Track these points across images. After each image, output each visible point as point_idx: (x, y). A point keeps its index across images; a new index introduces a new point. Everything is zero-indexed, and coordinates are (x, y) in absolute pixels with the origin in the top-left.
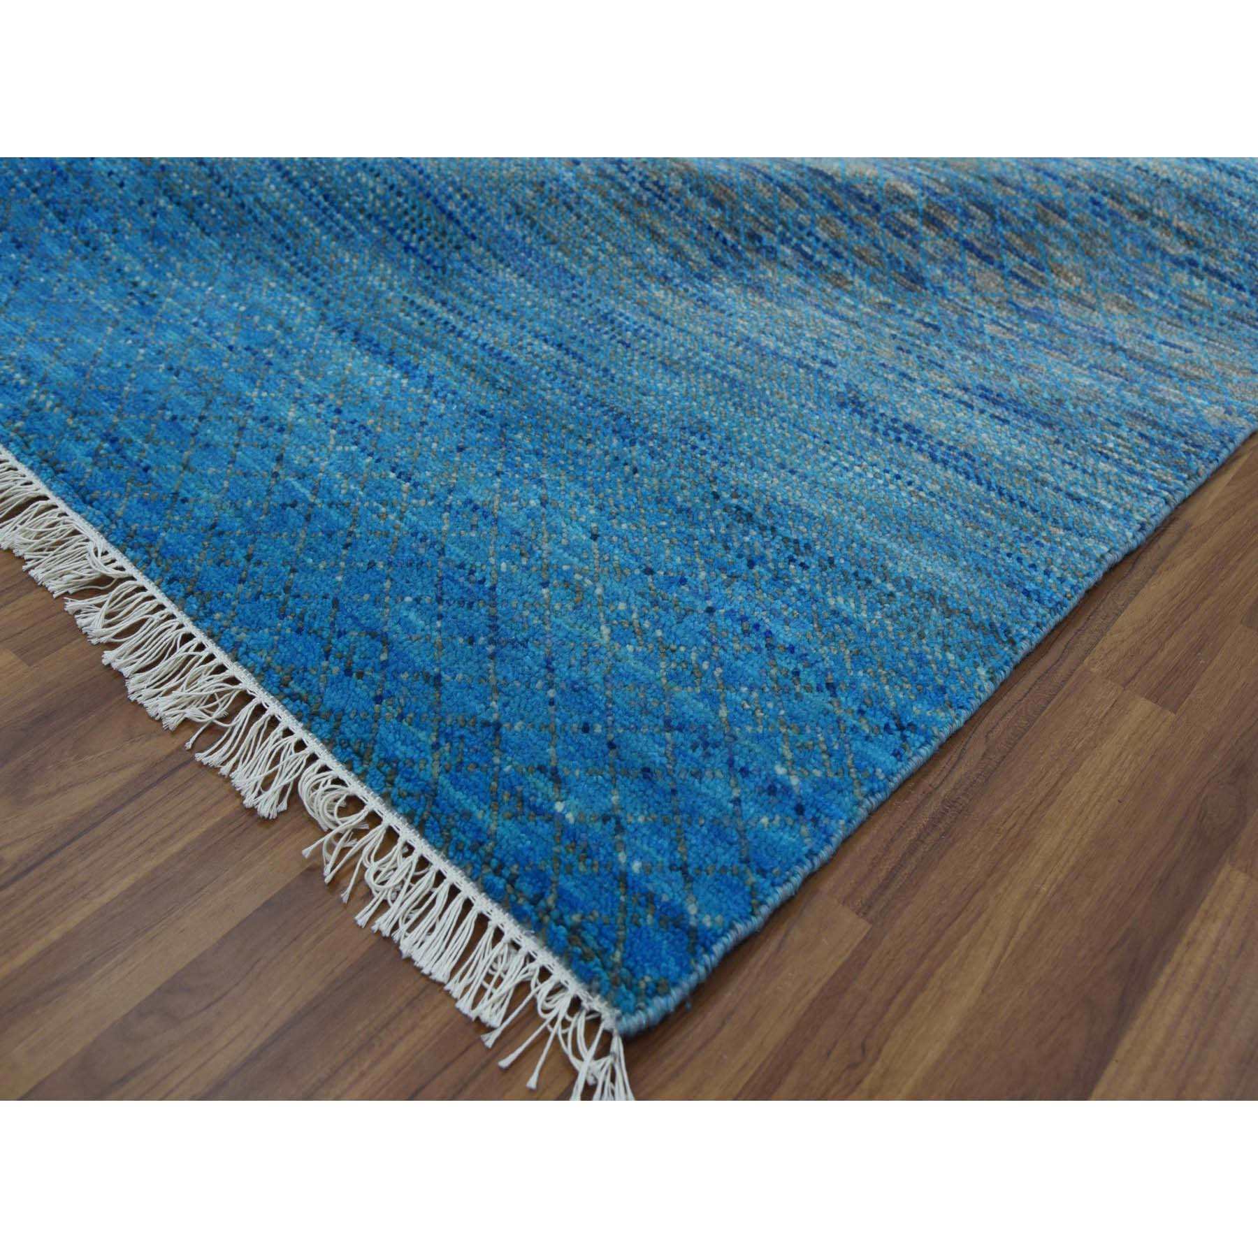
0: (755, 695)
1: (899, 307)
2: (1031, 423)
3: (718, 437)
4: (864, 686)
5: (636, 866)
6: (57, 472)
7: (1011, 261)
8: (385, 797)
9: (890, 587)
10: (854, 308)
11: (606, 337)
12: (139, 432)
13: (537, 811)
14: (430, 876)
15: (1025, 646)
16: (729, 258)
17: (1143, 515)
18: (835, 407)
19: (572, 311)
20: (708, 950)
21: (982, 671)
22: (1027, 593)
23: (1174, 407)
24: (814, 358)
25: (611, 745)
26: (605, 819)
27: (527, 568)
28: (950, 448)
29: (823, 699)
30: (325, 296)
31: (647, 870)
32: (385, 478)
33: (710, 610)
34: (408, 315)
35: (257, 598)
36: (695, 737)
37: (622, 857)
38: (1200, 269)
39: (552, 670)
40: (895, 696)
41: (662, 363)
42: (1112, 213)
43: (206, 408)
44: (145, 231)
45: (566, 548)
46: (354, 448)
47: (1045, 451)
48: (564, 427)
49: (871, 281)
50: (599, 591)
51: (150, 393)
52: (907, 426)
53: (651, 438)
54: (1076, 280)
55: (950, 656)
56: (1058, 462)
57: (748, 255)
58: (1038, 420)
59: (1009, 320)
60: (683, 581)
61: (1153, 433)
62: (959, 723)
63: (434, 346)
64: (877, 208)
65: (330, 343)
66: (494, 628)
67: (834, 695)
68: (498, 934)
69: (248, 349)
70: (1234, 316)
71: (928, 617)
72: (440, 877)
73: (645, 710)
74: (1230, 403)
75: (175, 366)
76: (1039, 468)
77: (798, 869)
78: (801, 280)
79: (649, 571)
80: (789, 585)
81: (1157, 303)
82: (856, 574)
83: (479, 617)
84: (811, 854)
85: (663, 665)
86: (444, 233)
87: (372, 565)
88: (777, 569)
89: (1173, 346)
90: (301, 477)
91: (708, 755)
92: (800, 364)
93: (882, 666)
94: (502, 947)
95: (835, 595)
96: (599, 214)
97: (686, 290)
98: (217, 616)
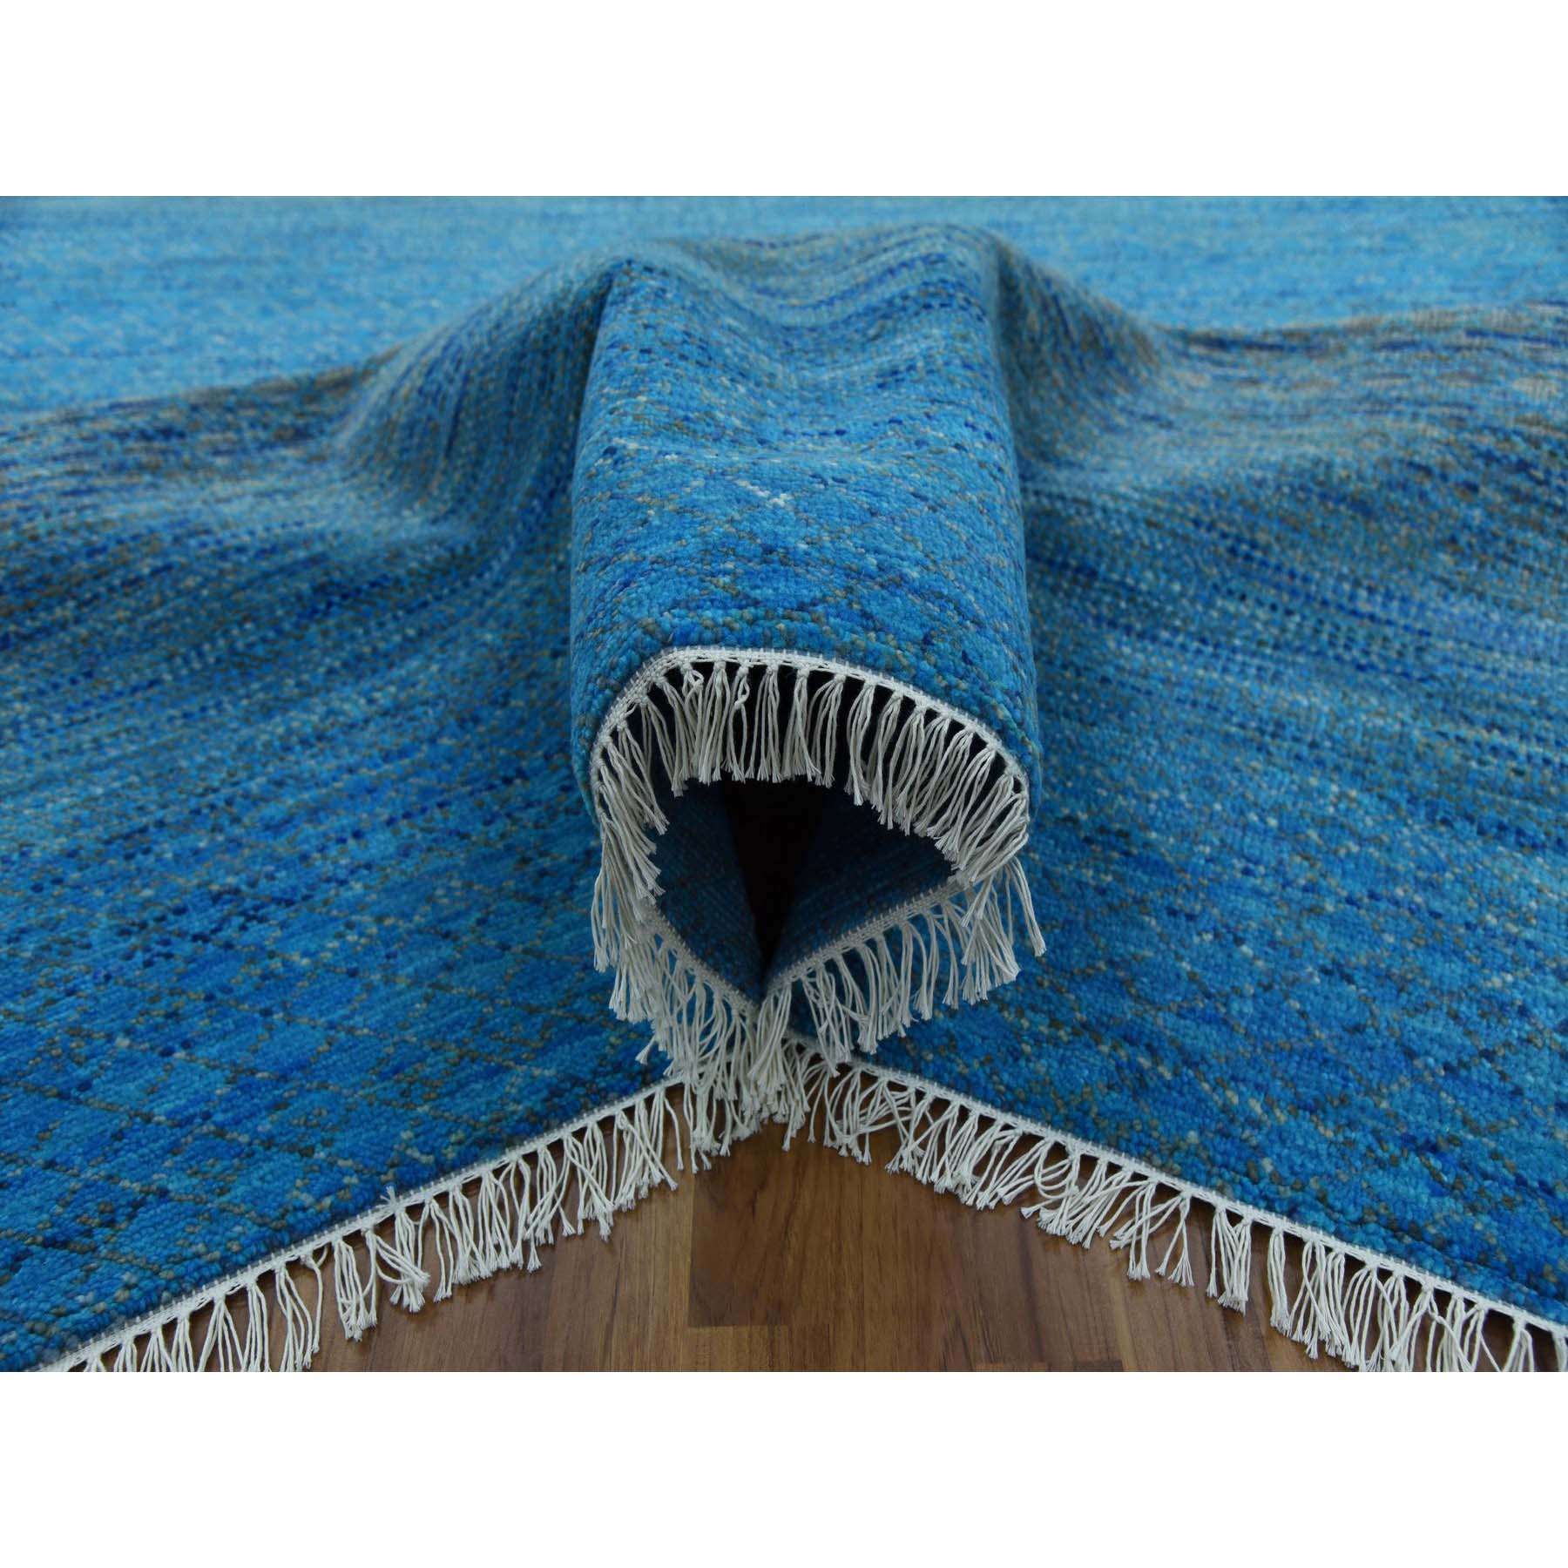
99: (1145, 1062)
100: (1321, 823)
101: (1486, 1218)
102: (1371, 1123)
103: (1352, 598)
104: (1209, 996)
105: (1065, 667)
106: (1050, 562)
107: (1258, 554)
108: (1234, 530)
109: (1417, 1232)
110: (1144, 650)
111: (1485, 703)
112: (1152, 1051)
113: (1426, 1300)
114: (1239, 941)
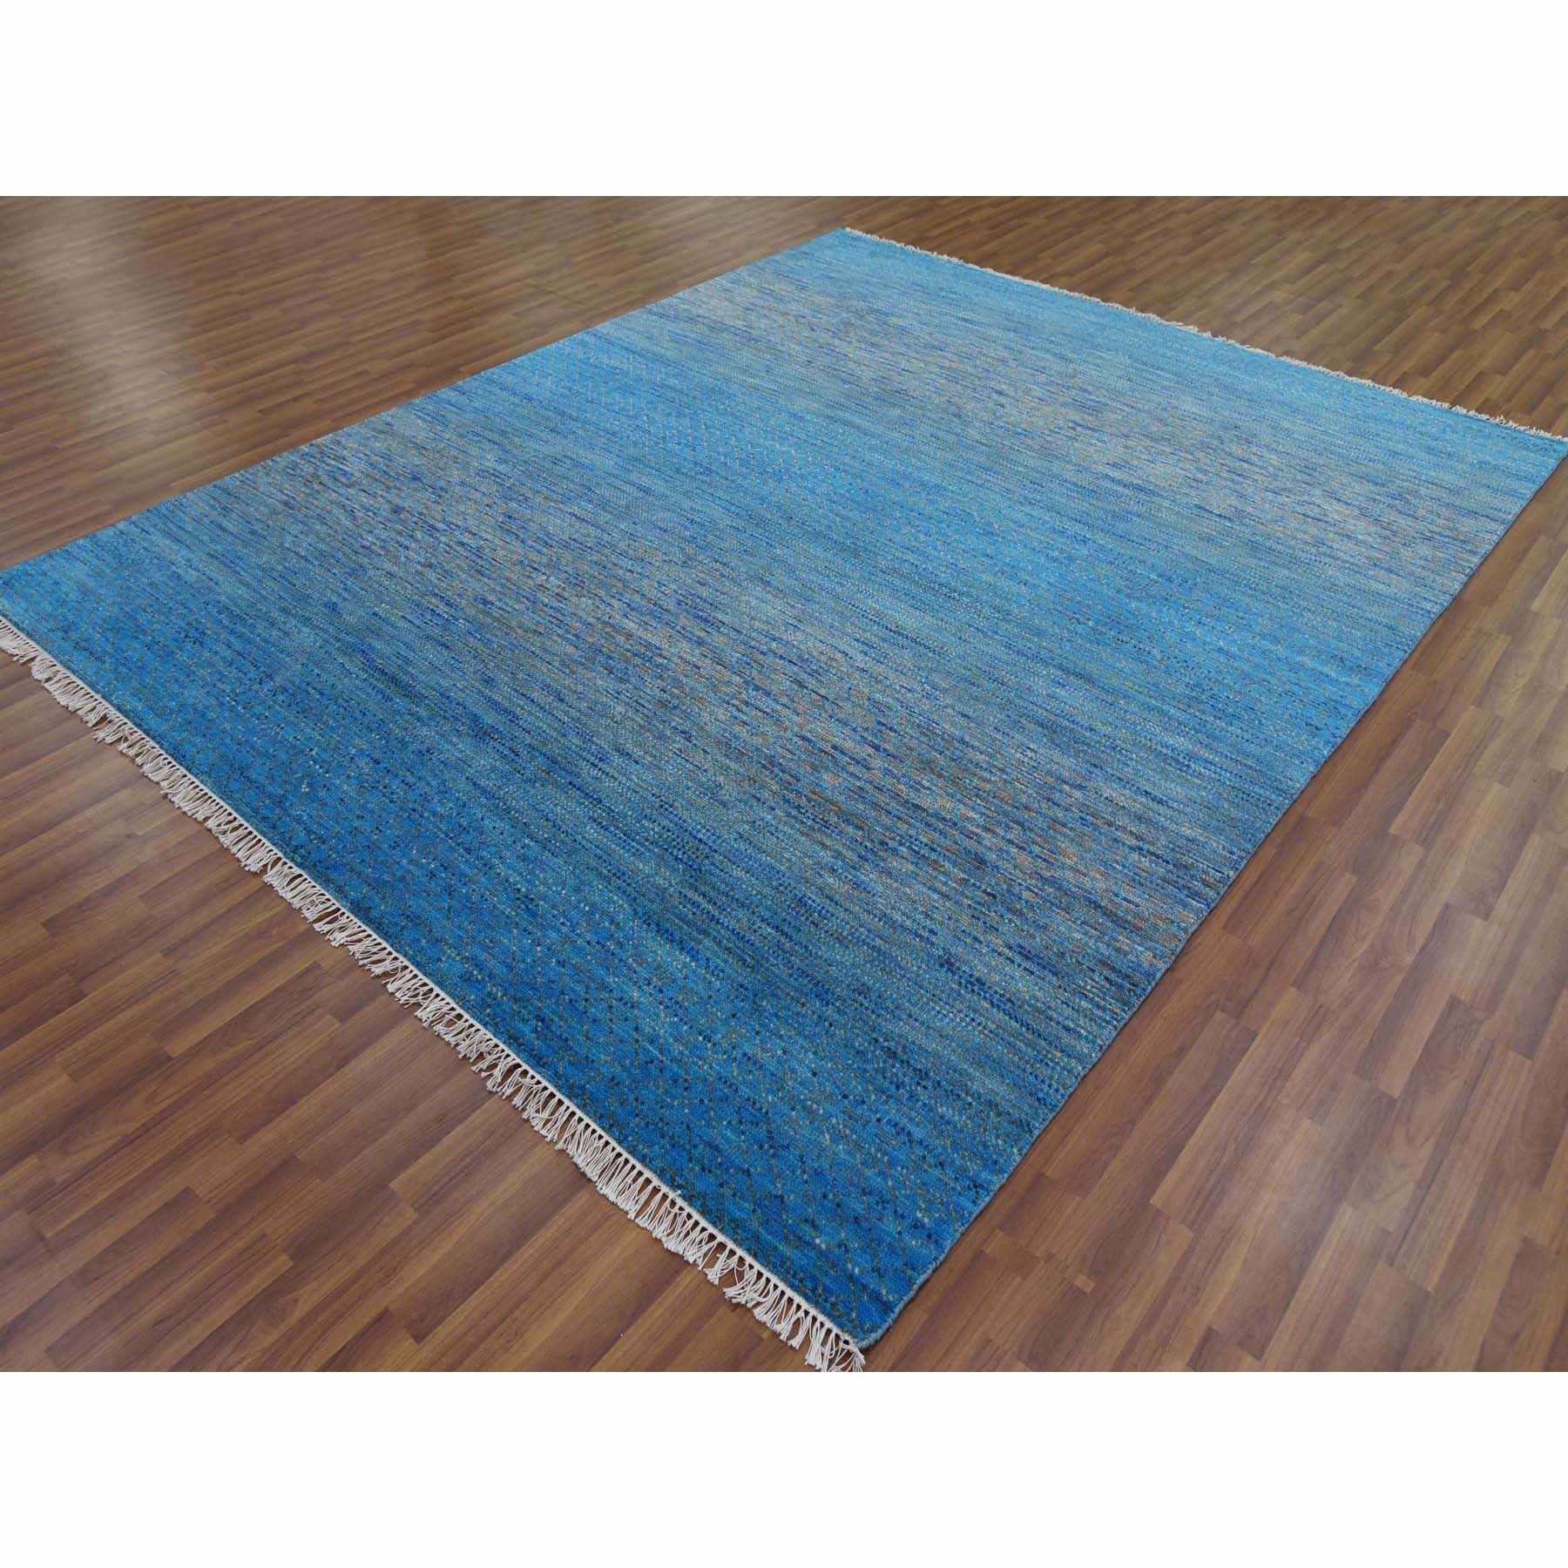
0: (905, 1171)
1: (972, 881)
2: (1046, 972)
3: (874, 996)
4: (958, 1163)
5: (857, 1270)
6: (520, 1045)
7: (1037, 849)
8: (735, 1241)
9: (970, 1099)
10: (945, 884)
11: (803, 919)
12: (554, 1012)
13: (808, 1244)
14: (763, 1280)
15: (1037, 1132)
16: (869, 856)
17: (1102, 1040)
18: (937, 967)
19: (780, 897)
20: (893, 1312)
21: (1015, 1150)
22: (1039, 1100)
23: (1126, 954)
24: (924, 928)
25: (838, 1205)
26: (839, 1246)
27: (782, 1098)
28: (1002, 996)
29: (937, 1172)
30: (634, 894)
31: (861, 1272)
32: (697, 1040)
33: (879, 1120)
34: (684, 907)
35: (647, 1127)
36: (877, 1198)
37: (850, 1266)
38: (1145, 852)
39: (803, 1163)
40: (973, 1167)
41: (838, 938)
42: (1092, 824)
43: (587, 993)
44: (518, 857)
45: (801, 1084)
46: (676, 1019)
47: (1053, 995)
48: (788, 994)
49: (955, 864)
50: (821, 1111)
51: (553, 982)
52: (978, 980)
53: (837, 1000)
54: (1076, 859)
55: (1000, 1142)
56: (1059, 1002)
57: (881, 853)
58: (1050, 971)
59: (1036, 887)
60: (863, 1102)
61: (1113, 976)
62: (1004, 1181)
63: (705, 933)
64: (955, 824)
65: (644, 934)
66: (771, 1138)
67: (943, 1169)
68: (799, 1307)
69: (598, 943)
70: (1164, 880)
71: (988, 1118)
72: (768, 1280)
73: (852, 1184)
74: (1156, 949)
75: (561, 959)
76: (1049, 1007)
77: (930, 1266)
78: (914, 866)
79: (845, 1097)
80: (918, 1100)
81: (1121, 872)
82: (952, 1091)
83: (762, 1132)
84: (935, 1259)
85: (858, 1156)
86: (698, 849)
87: (702, 1101)
88: (912, 1091)
89: (1129, 902)
90: (652, 1042)
91: (884, 1208)
92: (917, 935)
93: (966, 1150)
94: (801, 1314)
95: (942, 1106)
96: (790, 836)
97: (846, 877)
98: (630, 1139)
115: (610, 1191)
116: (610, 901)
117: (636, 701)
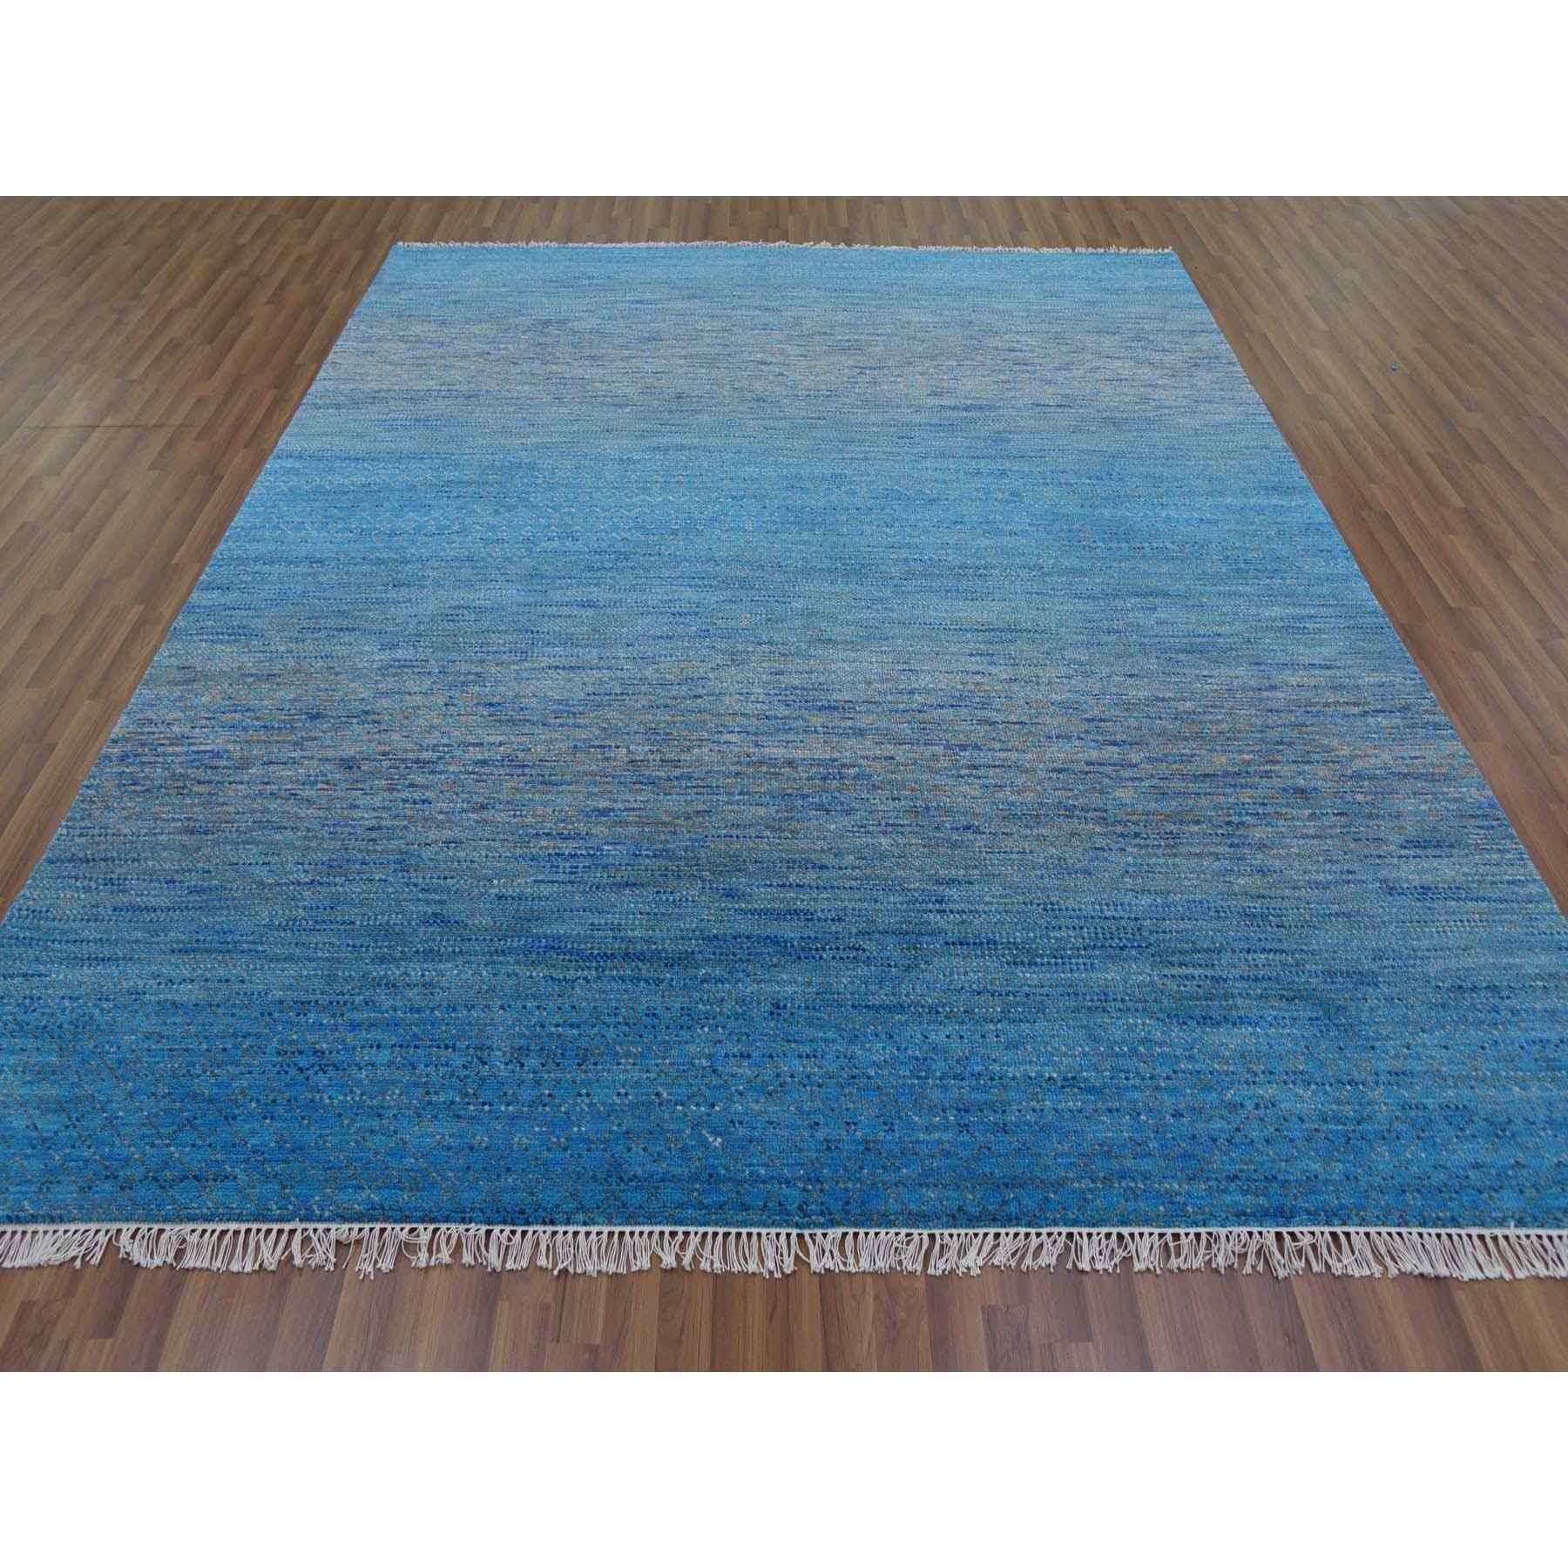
1: (1317, 812)
2: (1446, 850)
3: (1390, 953)
7: (1317, 757)
9: (1540, 983)
10: (1306, 827)
11: (1268, 928)
12: (1233, 1163)
18: (1390, 898)
19: (1231, 923)
24: (1342, 873)
27: (1456, 1086)
28: (1449, 888)
30: (1138, 1006)
32: (1348, 1091)
34: (1185, 986)
41: (1309, 926)
43: (1229, 1123)
44: (1007, 1048)
45: (1450, 1063)
46: (1313, 1087)
48: (1345, 999)
49: (1291, 806)
52: (1423, 888)
53: (1376, 976)
56: (1481, 866)
57: (1238, 833)
58: (1446, 846)
59: (1355, 787)
60: (1497, 1042)
63: (1228, 996)
64: (1248, 773)
65: (1194, 1035)
69: (1175, 1072)
75: (1172, 1112)
76: (1483, 875)
78: (1271, 827)
82: (1524, 986)
86: (1124, 928)
88: (1507, 1007)
92: (1346, 882)
95: (1534, 1002)
96: (1166, 865)
97: (1246, 870)
99: (1132, 1185)
100: (1143, 1042)
101: (1262, 1198)
102: (1213, 1176)
103: (1102, 911)
104: (1140, 1145)
105: (1007, 995)
106: (975, 944)
107: (1056, 907)
108: (1041, 901)
109: (1244, 1214)
110: (1034, 972)
111: (1173, 953)
112: (1133, 1179)
113: (1256, 1235)
114: (1139, 1114)
115: (1471, 1272)
116: (1131, 1028)
117: (887, 825)
